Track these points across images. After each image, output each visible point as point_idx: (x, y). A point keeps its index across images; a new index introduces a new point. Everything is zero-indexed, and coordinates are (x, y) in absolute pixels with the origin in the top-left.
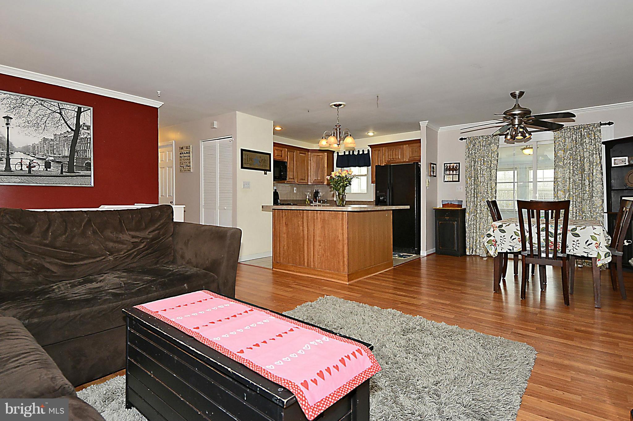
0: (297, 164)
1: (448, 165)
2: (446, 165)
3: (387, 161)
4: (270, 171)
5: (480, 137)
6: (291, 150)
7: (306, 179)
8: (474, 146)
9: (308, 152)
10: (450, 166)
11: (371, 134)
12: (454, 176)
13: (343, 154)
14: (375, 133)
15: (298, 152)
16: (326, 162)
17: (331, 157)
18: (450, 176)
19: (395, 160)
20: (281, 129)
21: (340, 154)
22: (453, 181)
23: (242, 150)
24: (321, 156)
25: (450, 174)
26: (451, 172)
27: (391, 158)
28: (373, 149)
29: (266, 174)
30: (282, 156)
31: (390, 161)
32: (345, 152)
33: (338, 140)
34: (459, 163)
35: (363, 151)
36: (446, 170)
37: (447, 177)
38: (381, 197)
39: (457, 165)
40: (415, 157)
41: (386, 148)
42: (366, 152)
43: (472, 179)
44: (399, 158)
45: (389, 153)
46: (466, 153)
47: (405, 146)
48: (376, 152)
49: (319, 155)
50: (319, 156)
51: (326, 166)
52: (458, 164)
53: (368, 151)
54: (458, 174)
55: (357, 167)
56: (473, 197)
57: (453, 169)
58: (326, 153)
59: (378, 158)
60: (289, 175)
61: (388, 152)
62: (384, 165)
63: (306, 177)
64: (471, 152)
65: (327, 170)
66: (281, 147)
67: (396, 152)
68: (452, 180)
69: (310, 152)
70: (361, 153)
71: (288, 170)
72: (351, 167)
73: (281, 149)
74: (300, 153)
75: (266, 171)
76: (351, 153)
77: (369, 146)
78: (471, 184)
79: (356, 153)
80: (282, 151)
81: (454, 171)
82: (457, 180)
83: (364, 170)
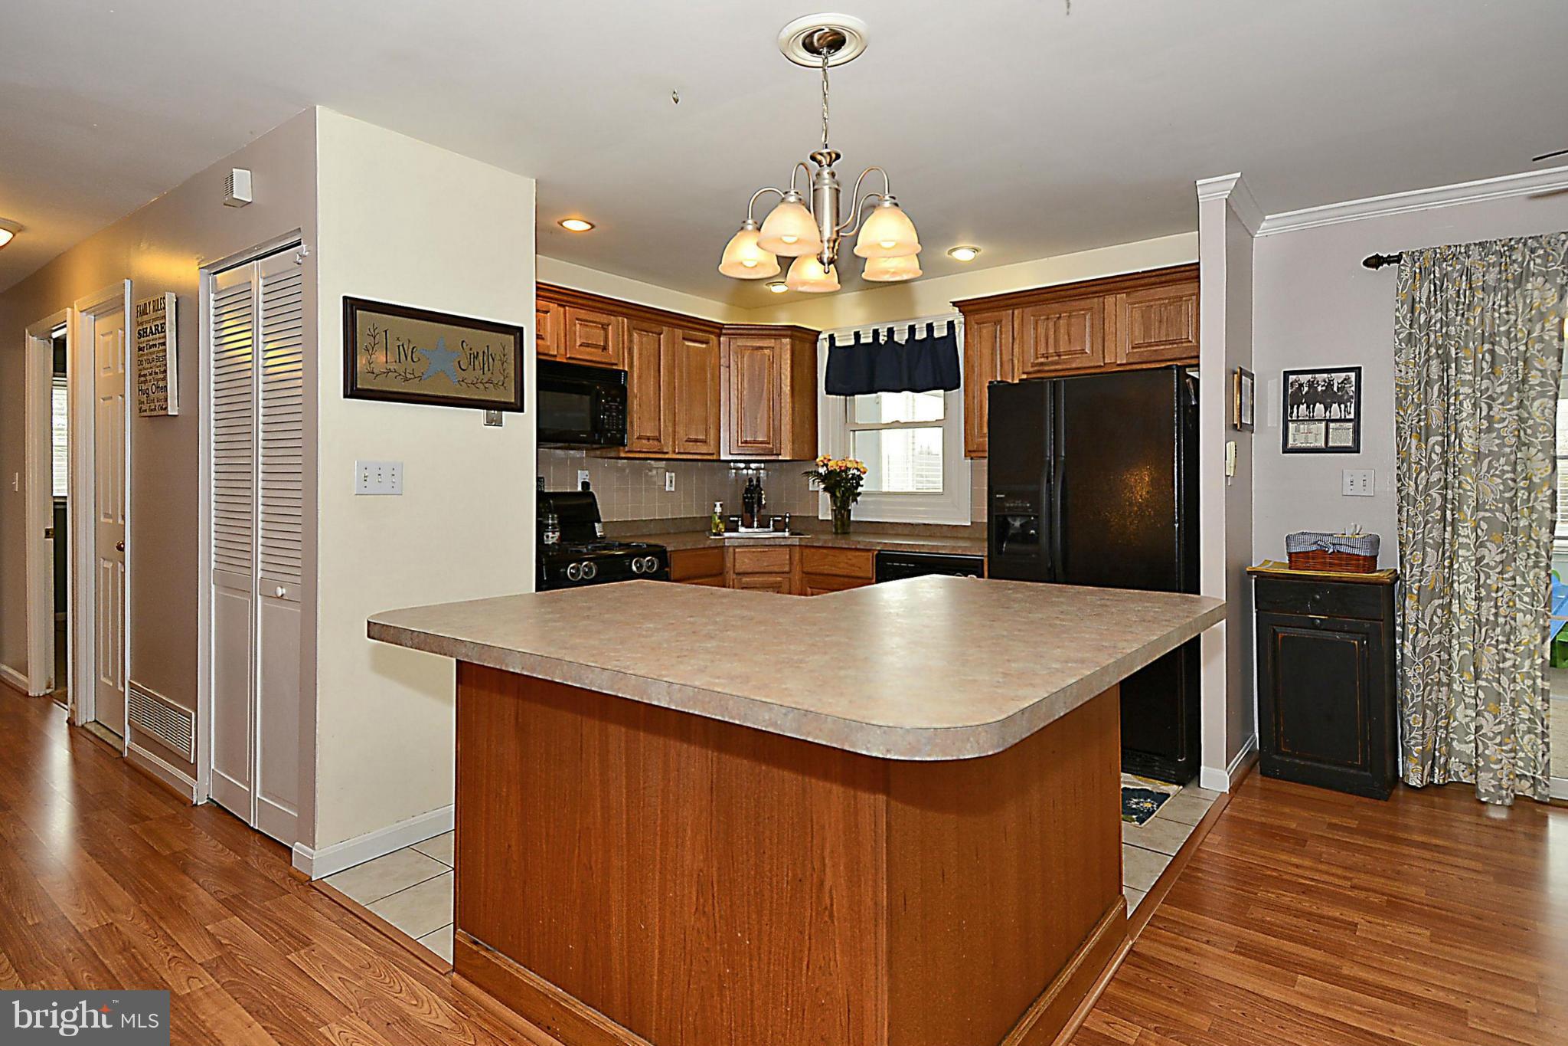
0: (671, 383)
1: (1304, 379)
2: (1292, 378)
3: (1034, 365)
4: (519, 408)
5: (1467, 246)
6: (646, 325)
7: (712, 441)
8: (1439, 288)
9: (719, 336)
10: (1311, 384)
11: (964, 255)
12: (1332, 425)
13: (852, 342)
14: (984, 250)
15: (679, 332)
16: (788, 374)
17: (808, 353)
18: (1314, 426)
19: (1065, 362)
20: (589, 227)
21: (838, 344)
22: (1328, 450)
23: (352, 306)
24: (766, 352)
25: (1312, 420)
26: (1319, 407)
27: (1051, 351)
28: (972, 319)
29: (499, 423)
30: (605, 348)
31: (1042, 364)
32: (857, 335)
33: (827, 235)
34: (1358, 370)
35: (930, 328)
36: (1293, 397)
37: (1297, 430)
38: (1014, 517)
39: (1347, 379)
40: (1158, 344)
41: (1029, 310)
42: (940, 332)
43: (1433, 440)
44: (1083, 352)
45: (1041, 331)
46: (1397, 321)
47: (1110, 300)
48: (987, 330)
49: (761, 348)
50: (759, 353)
51: (787, 389)
52: (1353, 375)
53: (951, 325)
54: (1352, 416)
55: (904, 392)
56: (1439, 522)
57: (1329, 397)
58: (788, 340)
59: (993, 354)
60: (640, 424)
61: (1036, 329)
62: (1016, 381)
63: (712, 432)
64: (1423, 318)
65: (793, 402)
66: (602, 311)
67: (1069, 325)
68: (1321, 444)
69: (725, 334)
70: (921, 335)
71: (634, 404)
72: (882, 391)
73: (603, 318)
74: (684, 339)
75: (495, 407)
76: (882, 339)
77: (955, 304)
78: (1430, 461)
79: (901, 337)
80: (605, 327)
81: (1335, 406)
82: (1350, 444)
83: (930, 404)
